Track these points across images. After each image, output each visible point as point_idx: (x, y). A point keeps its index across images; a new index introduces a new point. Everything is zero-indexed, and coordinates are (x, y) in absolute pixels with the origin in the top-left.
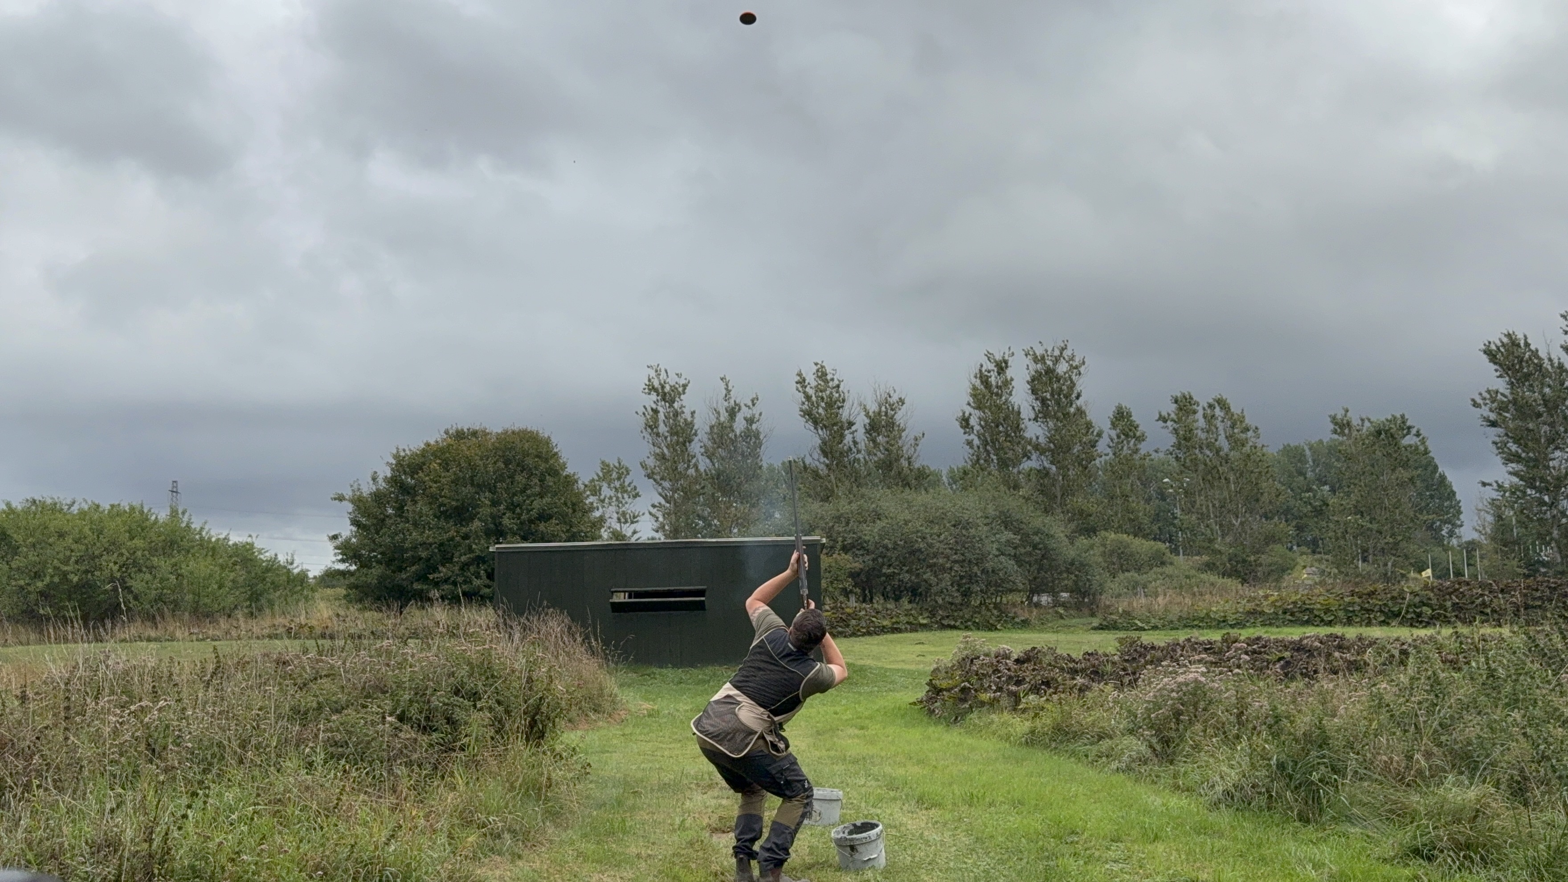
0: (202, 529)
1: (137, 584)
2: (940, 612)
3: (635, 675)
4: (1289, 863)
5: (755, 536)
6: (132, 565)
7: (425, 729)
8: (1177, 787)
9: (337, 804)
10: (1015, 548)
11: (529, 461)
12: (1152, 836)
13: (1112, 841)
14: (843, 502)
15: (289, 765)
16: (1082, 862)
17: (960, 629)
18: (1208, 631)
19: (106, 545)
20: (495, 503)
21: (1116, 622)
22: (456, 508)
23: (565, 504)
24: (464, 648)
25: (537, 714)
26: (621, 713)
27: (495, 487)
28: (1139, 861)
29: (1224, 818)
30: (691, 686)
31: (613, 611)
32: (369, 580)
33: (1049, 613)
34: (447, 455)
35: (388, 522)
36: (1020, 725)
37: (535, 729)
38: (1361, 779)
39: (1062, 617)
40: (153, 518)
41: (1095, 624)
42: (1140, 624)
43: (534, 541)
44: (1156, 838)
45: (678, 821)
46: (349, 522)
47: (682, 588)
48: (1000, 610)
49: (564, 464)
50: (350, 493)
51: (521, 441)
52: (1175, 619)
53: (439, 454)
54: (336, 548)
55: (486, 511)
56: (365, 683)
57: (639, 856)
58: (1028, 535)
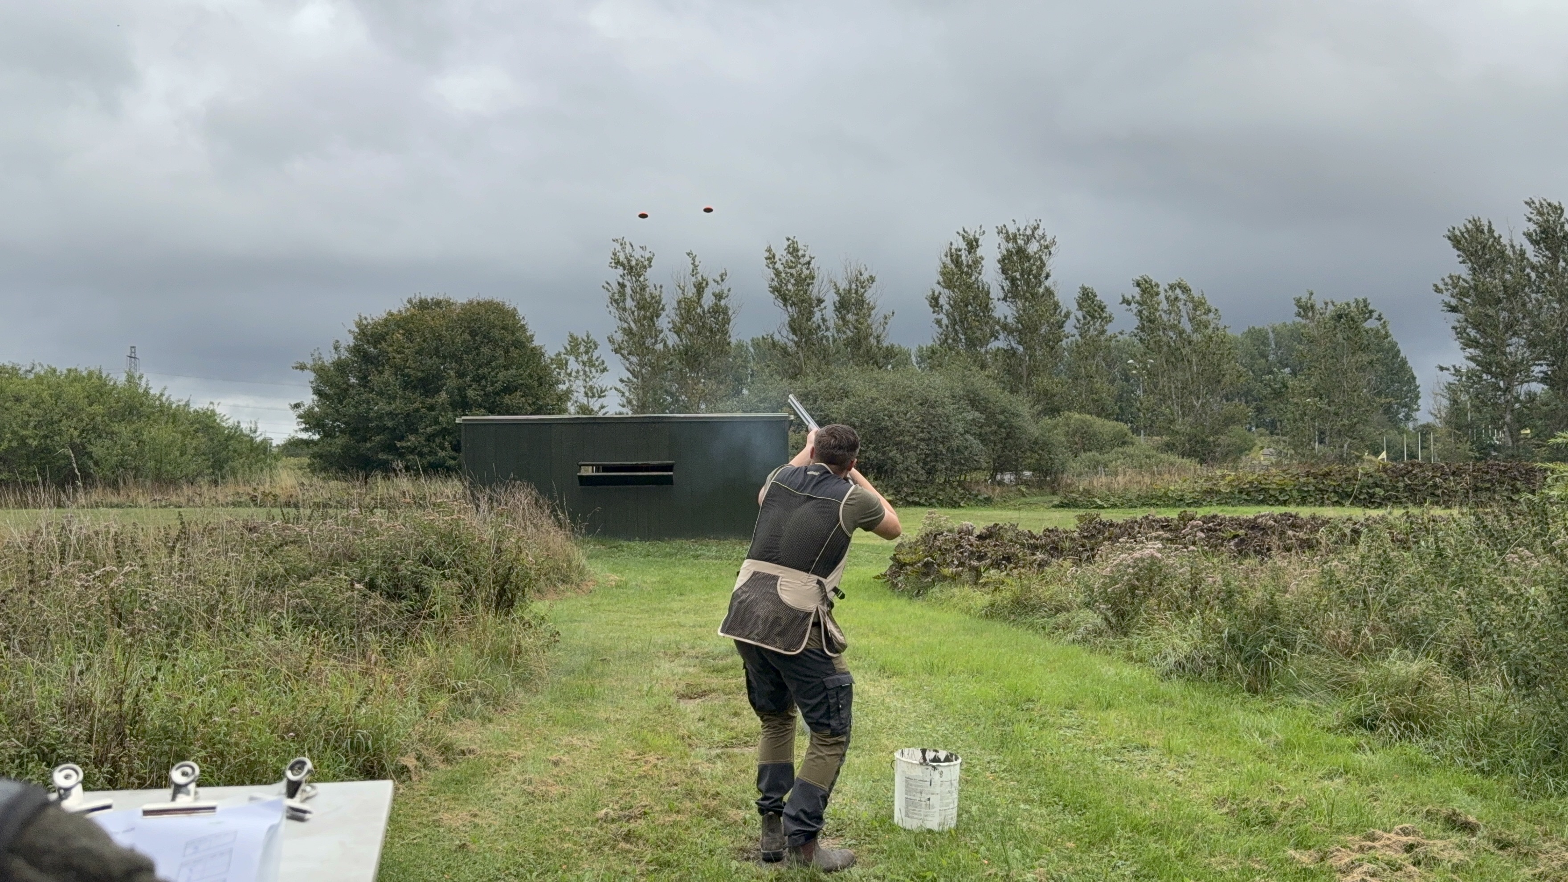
0: (162, 395)
1: (97, 450)
2: (905, 489)
3: (602, 548)
4: (1236, 731)
5: (722, 412)
6: (93, 430)
7: (394, 595)
8: (1131, 658)
9: (307, 668)
10: (981, 427)
11: (496, 333)
12: (1105, 704)
13: (1066, 708)
14: (811, 380)
15: (258, 630)
16: (1037, 728)
17: (923, 505)
18: (1165, 509)
19: (65, 410)
20: (461, 375)
21: (1076, 500)
22: (421, 380)
23: (530, 376)
24: (432, 518)
25: (506, 583)
26: (589, 584)
27: (461, 358)
28: (1092, 728)
29: (1175, 688)
30: (659, 559)
31: (581, 484)
32: (333, 450)
33: (1011, 491)
34: (411, 325)
35: (352, 392)
36: (980, 599)
37: (505, 598)
38: (1309, 652)
39: (1024, 495)
40: (112, 383)
41: (1056, 503)
42: (1099, 502)
43: (500, 414)
44: (1109, 706)
45: (645, 688)
46: (311, 391)
47: (650, 462)
48: (964, 489)
49: (532, 336)
50: (311, 363)
51: (486, 312)
52: (1133, 498)
53: (402, 324)
54: (300, 417)
55: (452, 382)
56: (333, 550)
57: (607, 720)
58: (993, 415)
